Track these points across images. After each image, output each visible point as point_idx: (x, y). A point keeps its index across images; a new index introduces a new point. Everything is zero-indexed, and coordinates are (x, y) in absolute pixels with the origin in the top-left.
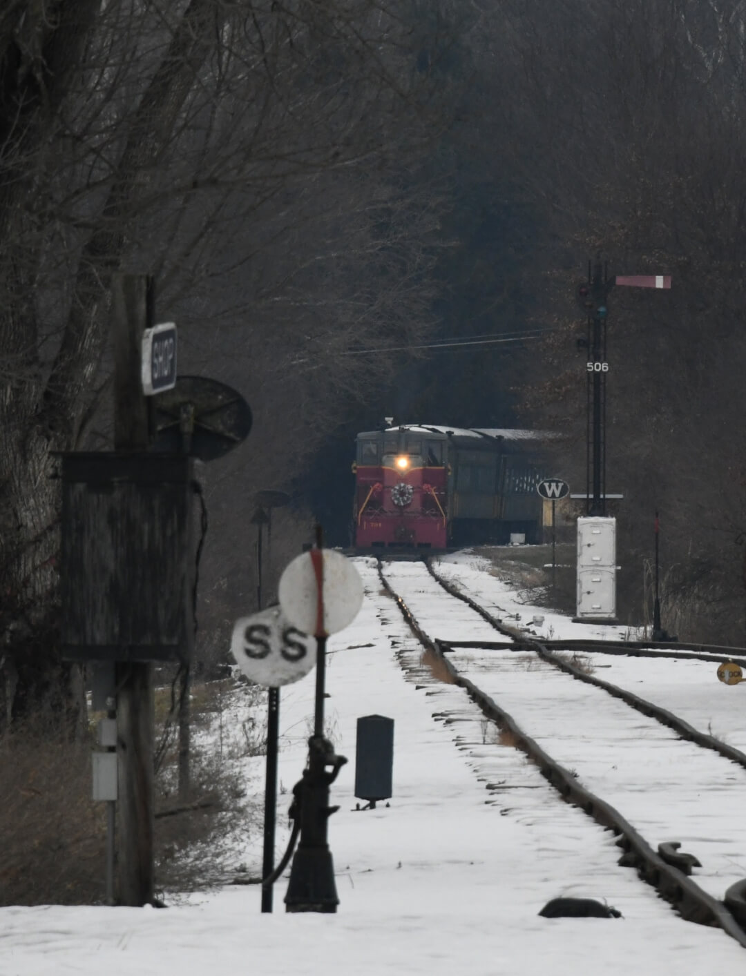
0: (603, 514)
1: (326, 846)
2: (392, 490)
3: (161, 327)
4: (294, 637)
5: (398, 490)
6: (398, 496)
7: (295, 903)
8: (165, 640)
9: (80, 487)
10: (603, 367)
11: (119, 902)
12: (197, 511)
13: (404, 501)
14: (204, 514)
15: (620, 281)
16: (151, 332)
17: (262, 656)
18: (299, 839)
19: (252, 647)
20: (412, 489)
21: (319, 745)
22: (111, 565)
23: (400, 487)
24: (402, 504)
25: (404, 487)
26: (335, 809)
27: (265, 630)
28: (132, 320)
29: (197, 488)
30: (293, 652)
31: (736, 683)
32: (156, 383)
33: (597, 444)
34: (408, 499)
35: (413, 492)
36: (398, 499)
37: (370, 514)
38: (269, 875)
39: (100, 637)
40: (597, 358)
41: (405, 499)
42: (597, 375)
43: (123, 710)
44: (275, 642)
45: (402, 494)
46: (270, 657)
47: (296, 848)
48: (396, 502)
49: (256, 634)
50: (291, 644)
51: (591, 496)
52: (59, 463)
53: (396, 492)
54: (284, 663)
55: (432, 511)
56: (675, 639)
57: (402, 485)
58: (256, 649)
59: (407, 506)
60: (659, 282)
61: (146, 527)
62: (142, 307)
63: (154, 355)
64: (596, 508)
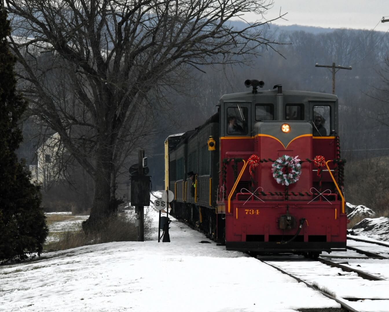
1: (169, 233)
2: (273, 165)
3: (145, 158)
4: (163, 203)
5: (281, 165)
6: (281, 173)
7: (164, 241)
8: (146, 203)
9: (134, 181)
11: (139, 241)
12: (151, 184)
13: (289, 180)
14: (151, 185)
16: (144, 158)
17: (158, 206)
18: (164, 233)
20: (300, 162)
21: (167, 218)
22: (138, 192)
23: (284, 161)
24: (287, 183)
25: (289, 160)
26: (170, 228)
28: (141, 157)
29: (150, 181)
30: (163, 205)
32: (145, 166)
34: (295, 176)
35: (302, 167)
36: (281, 177)
37: (245, 198)
38: (159, 238)
39: (136, 203)
41: (291, 176)
43: (140, 213)
44: (160, 204)
45: (287, 169)
46: (160, 206)
48: (278, 180)
49: (158, 202)
50: (163, 204)
52: (131, 177)
53: (278, 167)
54: (162, 207)
55: (329, 192)
57: (287, 157)
58: (158, 205)
59: (292, 186)
61: (143, 187)
62: (143, 155)
63: (144, 162)
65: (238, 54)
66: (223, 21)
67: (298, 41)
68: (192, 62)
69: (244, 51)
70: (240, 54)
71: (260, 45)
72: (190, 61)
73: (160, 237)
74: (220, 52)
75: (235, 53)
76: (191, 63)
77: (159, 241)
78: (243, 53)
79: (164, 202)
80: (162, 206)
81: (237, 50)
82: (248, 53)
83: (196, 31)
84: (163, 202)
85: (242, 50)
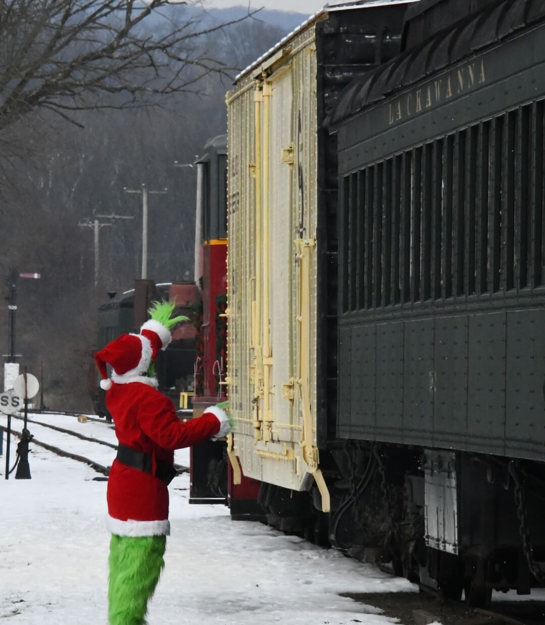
0: (14, 362)
1: (28, 462)
4: (16, 399)
7: (18, 477)
10: (15, 308)
15: (22, 275)
17: (6, 405)
18: (19, 459)
19: (3, 402)
21: (25, 431)
26: (30, 450)
27: (7, 397)
30: (15, 404)
31: (84, 423)
33: (12, 336)
38: (8, 472)
40: (13, 304)
42: (12, 311)
44: (10, 401)
46: (8, 406)
47: (18, 462)
49: (4, 399)
50: (15, 401)
51: (10, 355)
54: (13, 407)
56: (48, 408)
58: (4, 403)
60: (36, 276)
64: (12, 360)
65: (162, 92)
66: (130, 23)
67: (247, 44)
68: (55, 104)
69: (175, 85)
70: (167, 93)
71: (207, 73)
72: (51, 103)
73: (10, 470)
74: (125, 88)
75: (156, 91)
76: (54, 107)
77: (7, 478)
78: (174, 90)
79: (18, 398)
80: (13, 405)
81: (160, 85)
82: (184, 91)
83: (63, 40)
84: (15, 397)
85: (171, 83)
